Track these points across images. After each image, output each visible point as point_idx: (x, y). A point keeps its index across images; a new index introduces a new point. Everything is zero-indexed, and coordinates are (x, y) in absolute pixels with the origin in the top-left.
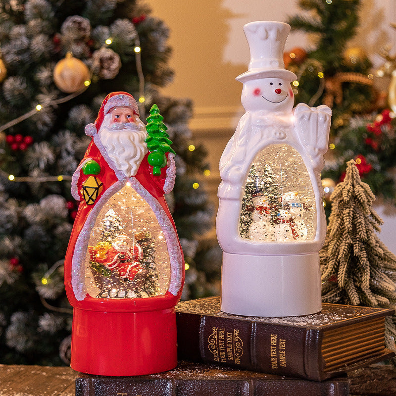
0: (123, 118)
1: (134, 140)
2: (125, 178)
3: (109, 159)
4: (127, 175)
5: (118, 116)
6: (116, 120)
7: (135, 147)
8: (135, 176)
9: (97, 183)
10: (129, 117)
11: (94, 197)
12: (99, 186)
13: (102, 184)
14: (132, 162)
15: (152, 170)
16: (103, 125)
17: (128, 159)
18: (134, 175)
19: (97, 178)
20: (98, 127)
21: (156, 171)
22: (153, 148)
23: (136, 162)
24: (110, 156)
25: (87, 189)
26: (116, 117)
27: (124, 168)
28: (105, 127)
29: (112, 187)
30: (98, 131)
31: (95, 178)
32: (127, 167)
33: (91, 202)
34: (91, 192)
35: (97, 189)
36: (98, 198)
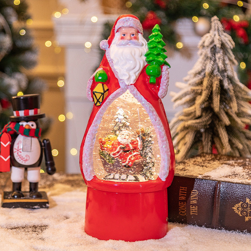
0: (128, 37)
1: (135, 54)
2: (126, 85)
3: (115, 69)
4: (127, 84)
5: (124, 35)
6: (122, 38)
7: (135, 60)
8: (134, 85)
9: (104, 89)
10: (133, 35)
11: (101, 100)
12: (105, 92)
13: (108, 90)
14: (132, 73)
15: (149, 79)
16: (113, 42)
17: (129, 70)
18: (133, 83)
19: (105, 85)
20: (110, 43)
21: (152, 80)
22: (149, 62)
23: (135, 73)
24: (115, 67)
25: (95, 93)
26: (123, 36)
27: (125, 78)
28: (114, 43)
29: (115, 93)
30: (109, 46)
31: (103, 85)
32: (127, 77)
33: (98, 104)
34: (98, 96)
35: (103, 94)
36: (104, 101)
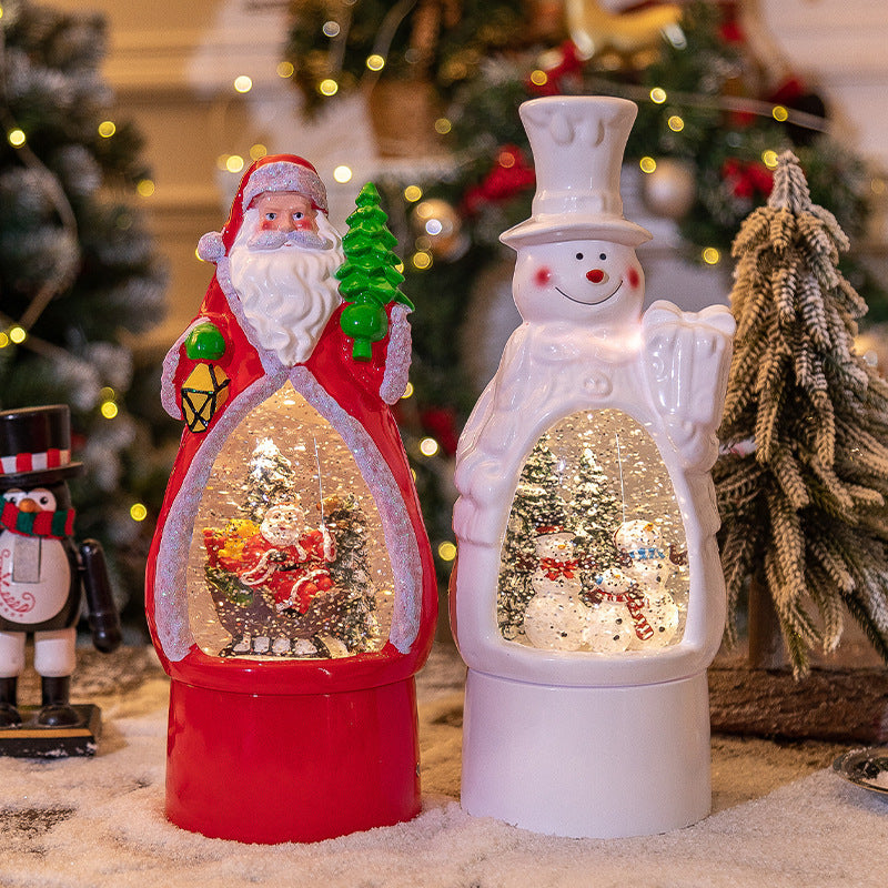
0: (283, 222)
1: (306, 275)
2: (282, 368)
3: (246, 321)
4: (286, 362)
5: (271, 216)
6: (266, 226)
7: (308, 291)
8: (310, 365)
9: (214, 381)
10: (299, 216)
11: (206, 415)
12: (218, 388)
13: (227, 383)
14: (298, 330)
15: (350, 346)
16: (239, 237)
17: (289, 322)
18: (304, 361)
19: (217, 368)
20: (229, 240)
21: (361, 349)
22: (351, 294)
23: (308, 330)
24: (248, 313)
25: (189, 394)
26: (268, 218)
27: (279, 345)
28: (243, 242)
29: (249, 391)
30: (227, 251)
31: (211, 369)
32: (285, 342)
33: (199, 427)
34: (198, 401)
35: (212, 396)
36: (215, 417)
